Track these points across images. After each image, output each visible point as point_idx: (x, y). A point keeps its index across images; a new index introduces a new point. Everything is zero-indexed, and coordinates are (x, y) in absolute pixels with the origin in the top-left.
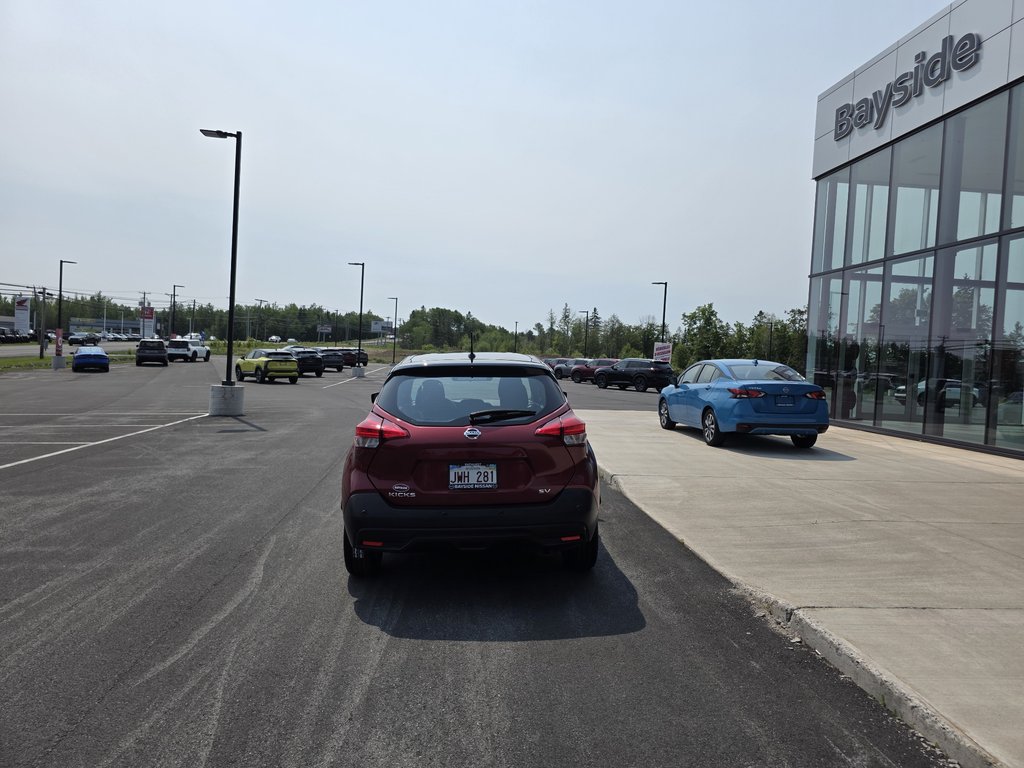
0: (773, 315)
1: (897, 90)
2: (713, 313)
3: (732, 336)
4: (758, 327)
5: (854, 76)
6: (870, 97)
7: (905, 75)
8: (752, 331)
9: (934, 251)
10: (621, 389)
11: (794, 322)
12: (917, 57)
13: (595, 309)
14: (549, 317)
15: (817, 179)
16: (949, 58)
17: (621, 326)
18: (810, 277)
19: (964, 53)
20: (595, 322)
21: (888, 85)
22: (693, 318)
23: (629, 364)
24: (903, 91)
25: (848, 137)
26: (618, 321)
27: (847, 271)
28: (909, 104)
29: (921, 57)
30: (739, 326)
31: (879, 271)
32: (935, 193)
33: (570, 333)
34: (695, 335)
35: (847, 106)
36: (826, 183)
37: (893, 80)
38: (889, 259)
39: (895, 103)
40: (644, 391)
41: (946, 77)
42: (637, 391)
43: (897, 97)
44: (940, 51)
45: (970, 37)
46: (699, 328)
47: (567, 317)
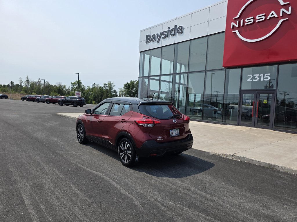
0: (98, 85)
1: (163, 35)
2: (81, 83)
3: (87, 90)
4: (94, 88)
5: (151, 28)
6: (156, 34)
7: (165, 31)
8: (92, 89)
9: (172, 74)
10: (67, 106)
11: (104, 87)
12: (168, 28)
13: (39, 79)
14: (20, 80)
15: (140, 52)
16: (176, 30)
17: (49, 85)
18: (139, 77)
19: (179, 30)
20: (39, 83)
21: (161, 33)
22: (74, 84)
23: (71, 98)
24: (164, 35)
25: (149, 43)
26: (48, 83)
27: (149, 77)
28: (166, 38)
29: (169, 28)
30: (89, 87)
31: (158, 78)
32: (173, 63)
33: (29, 86)
34: (75, 89)
35: (149, 35)
36: (142, 54)
37: (162, 32)
38: (160, 75)
39: (162, 38)
40: (76, 106)
41: (175, 34)
42: (74, 106)
43: (163, 36)
44: (174, 28)
45: (181, 27)
46: (76, 87)
47: (28, 80)
